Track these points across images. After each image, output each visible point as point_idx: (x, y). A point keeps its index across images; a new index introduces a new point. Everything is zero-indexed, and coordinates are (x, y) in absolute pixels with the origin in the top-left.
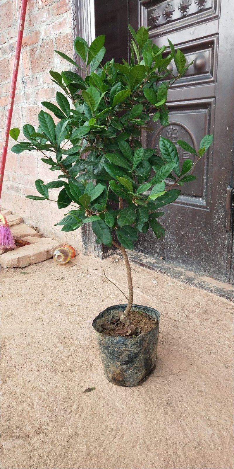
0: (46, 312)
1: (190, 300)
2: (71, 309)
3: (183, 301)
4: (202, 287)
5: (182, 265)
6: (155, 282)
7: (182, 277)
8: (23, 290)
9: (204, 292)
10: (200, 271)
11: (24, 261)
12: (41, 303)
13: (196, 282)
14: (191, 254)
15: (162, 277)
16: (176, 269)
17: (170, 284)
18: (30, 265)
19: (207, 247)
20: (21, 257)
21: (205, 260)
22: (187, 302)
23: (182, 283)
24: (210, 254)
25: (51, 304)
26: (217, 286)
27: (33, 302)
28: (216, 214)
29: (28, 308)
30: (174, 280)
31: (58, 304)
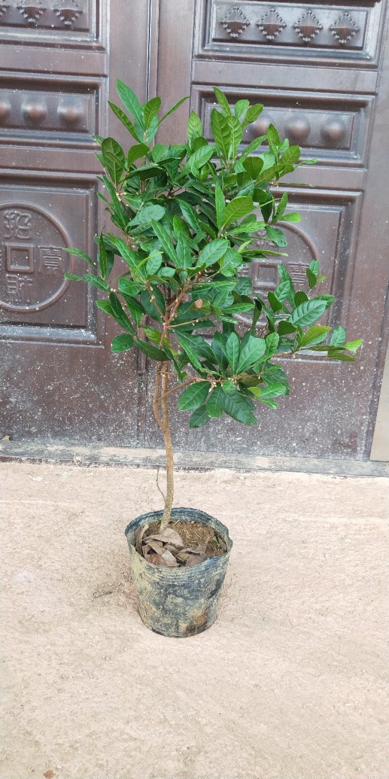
4: (119, 463)
7: (78, 458)
9: (128, 470)
10: (93, 441)
13: (103, 459)
16: (50, 449)
17: (65, 474)
19: (102, 403)
21: (99, 424)
22: (124, 491)
23: (82, 468)
24: (108, 413)
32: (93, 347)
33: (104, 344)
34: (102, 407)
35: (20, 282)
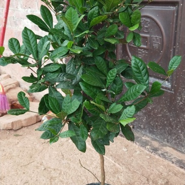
0: (33, 176)
1: (154, 169)
2: (54, 174)
3: (148, 170)
4: (164, 157)
5: (148, 135)
6: (125, 150)
7: (148, 147)
8: (15, 152)
9: (166, 162)
10: (164, 141)
11: (17, 125)
12: (29, 166)
13: (160, 152)
14: (156, 126)
15: (131, 145)
16: (143, 138)
17: (138, 152)
18: (22, 127)
19: (170, 122)
20: (15, 122)
21: (168, 133)
22: (152, 172)
23: (148, 152)
24: (173, 129)
25: (37, 167)
26: (177, 158)
27: (22, 165)
28: (180, 97)
29: (18, 171)
30: (142, 148)
31: (43, 169)
32: (169, 91)
33: (174, 91)
34: (170, 125)
35: (143, 53)
